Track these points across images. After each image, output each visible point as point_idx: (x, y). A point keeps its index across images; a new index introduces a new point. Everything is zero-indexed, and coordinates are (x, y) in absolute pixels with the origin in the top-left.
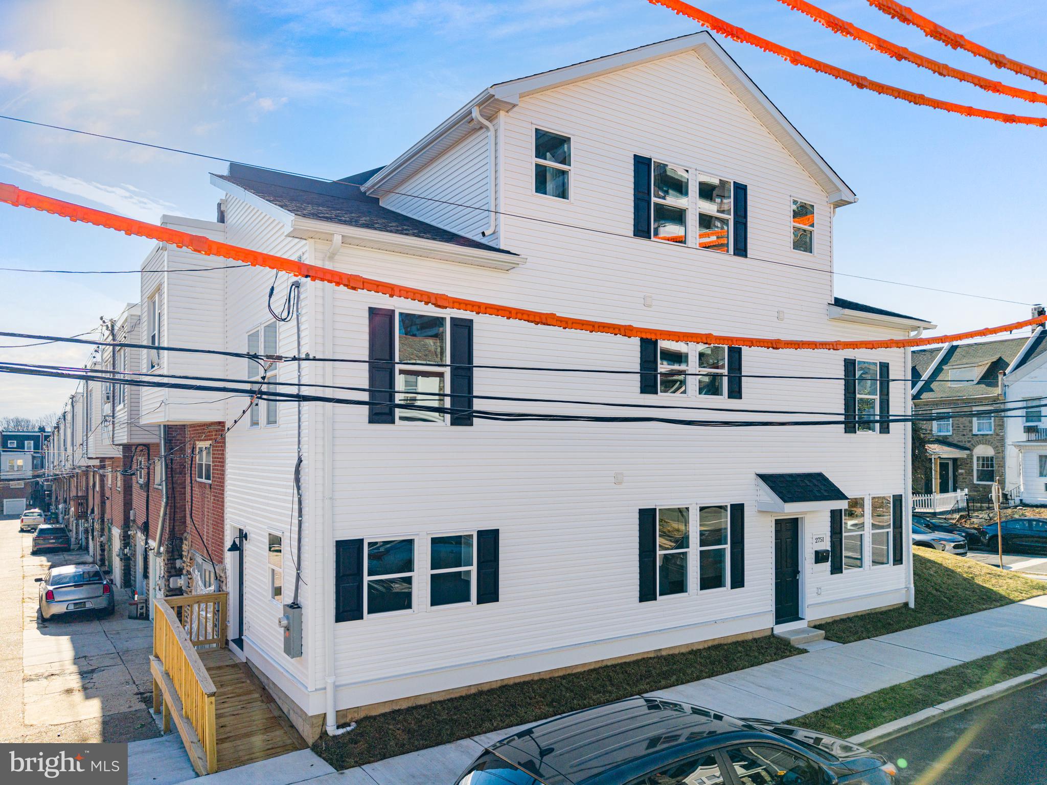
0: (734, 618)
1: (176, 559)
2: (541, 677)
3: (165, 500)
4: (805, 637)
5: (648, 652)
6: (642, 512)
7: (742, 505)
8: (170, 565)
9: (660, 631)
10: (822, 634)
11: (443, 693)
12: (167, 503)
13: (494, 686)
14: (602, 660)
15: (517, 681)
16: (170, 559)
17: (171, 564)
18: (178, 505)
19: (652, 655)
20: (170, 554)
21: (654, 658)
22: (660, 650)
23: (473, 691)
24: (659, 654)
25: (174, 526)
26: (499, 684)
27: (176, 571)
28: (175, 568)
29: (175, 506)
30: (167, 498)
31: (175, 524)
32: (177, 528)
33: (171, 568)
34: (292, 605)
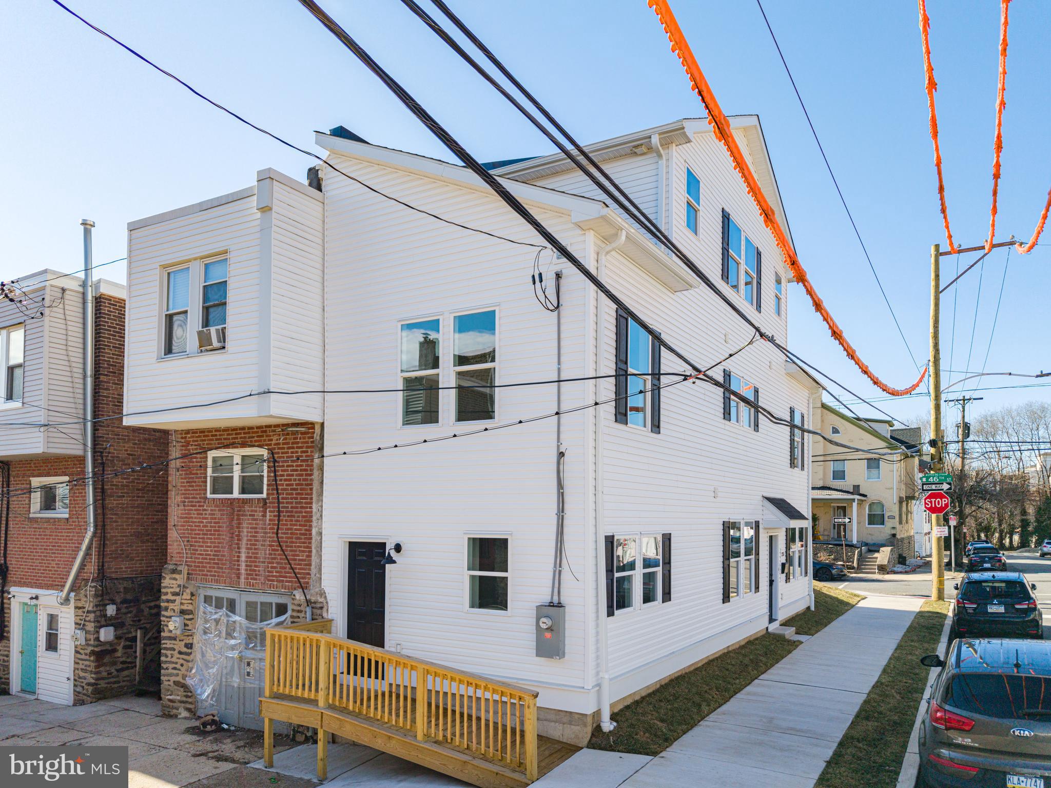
1: (106, 605)
3: (92, 529)
6: (724, 524)
8: (98, 613)
12: (95, 533)
16: (99, 605)
17: (100, 611)
18: (108, 535)
20: (100, 599)
25: (103, 562)
27: (106, 621)
28: (105, 616)
29: (104, 537)
30: (96, 526)
31: (105, 560)
32: (106, 565)
33: (101, 616)
34: (551, 605)
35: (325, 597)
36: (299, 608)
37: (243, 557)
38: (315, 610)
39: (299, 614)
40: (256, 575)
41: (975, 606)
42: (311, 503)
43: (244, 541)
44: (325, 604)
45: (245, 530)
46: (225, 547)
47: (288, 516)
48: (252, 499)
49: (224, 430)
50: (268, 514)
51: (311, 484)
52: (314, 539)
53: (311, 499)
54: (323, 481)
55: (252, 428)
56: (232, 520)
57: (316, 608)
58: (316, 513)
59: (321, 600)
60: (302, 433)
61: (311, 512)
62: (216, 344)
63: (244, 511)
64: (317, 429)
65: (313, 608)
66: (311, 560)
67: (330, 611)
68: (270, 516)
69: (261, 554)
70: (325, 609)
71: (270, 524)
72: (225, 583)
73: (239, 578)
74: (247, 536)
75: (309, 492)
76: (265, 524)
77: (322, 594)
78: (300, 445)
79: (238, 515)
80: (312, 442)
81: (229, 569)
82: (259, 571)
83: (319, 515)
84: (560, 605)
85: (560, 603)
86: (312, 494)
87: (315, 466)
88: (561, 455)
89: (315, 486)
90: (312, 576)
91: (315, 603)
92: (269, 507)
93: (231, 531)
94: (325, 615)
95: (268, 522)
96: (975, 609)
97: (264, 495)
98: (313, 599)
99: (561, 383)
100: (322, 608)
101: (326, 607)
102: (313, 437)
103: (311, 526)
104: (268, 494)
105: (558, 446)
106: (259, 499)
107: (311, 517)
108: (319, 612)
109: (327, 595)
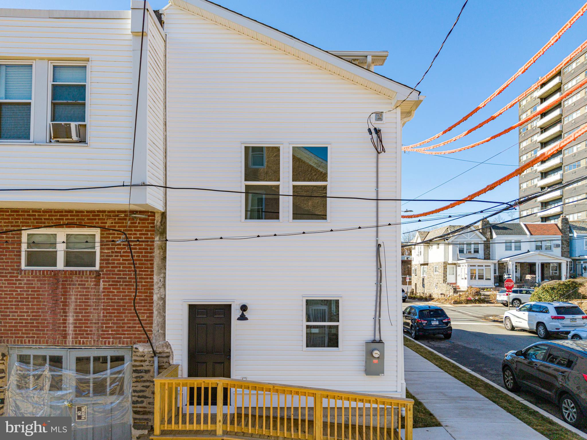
34: (374, 341)
35: (171, 348)
36: (142, 359)
37: (71, 320)
38: (160, 359)
39: (142, 363)
40: (87, 334)
41: (426, 322)
42: (153, 275)
43: (72, 307)
44: (171, 353)
45: (73, 297)
46: (47, 312)
47: (126, 285)
48: (83, 271)
49: (44, 211)
50: (102, 283)
51: (153, 260)
52: (155, 304)
53: (153, 271)
54: (165, 257)
55: (82, 212)
56: (57, 288)
57: (162, 357)
58: (157, 283)
59: (167, 350)
60: (141, 219)
61: (153, 282)
62: (75, 138)
63: (72, 281)
64: (158, 218)
65: (158, 357)
66: (152, 320)
67: (174, 358)
68: (104, 285)
69: (94, 317)
70: (171, 357)
71: (104, 292)
72: (47, 343)
73: (65, 337)
74: (76, 302)
75: (149, 266)
76: (98, 292)
77: (168, 346)
78: (139, 228)
79: (62, 284)
80: (153, 227)
81: (52, 330)
82: (91, 331)
83: (160, 284)
84: (380, 342)
85: (380, 340)
86: (152, 268)
87: (155, 245)
88: (379, 245)
89: (157, 262)
90: (154, 332)
91: (160, 353)
92: (103, 278)
93: (55, 298)
94: (171, 362)
95: (101, 290)
96: (426, 324)
97: (97, 268)
98: (158, 350)
99: (379, 201)
100: (168, 357)
101: (172, 355)
102: (153, 223)
103: (152, 293)
104: (101, 267)
105: (377, 241)
106: (91, 271)
107: (153, 285)
108: (165, 360)
109: (172, 346)
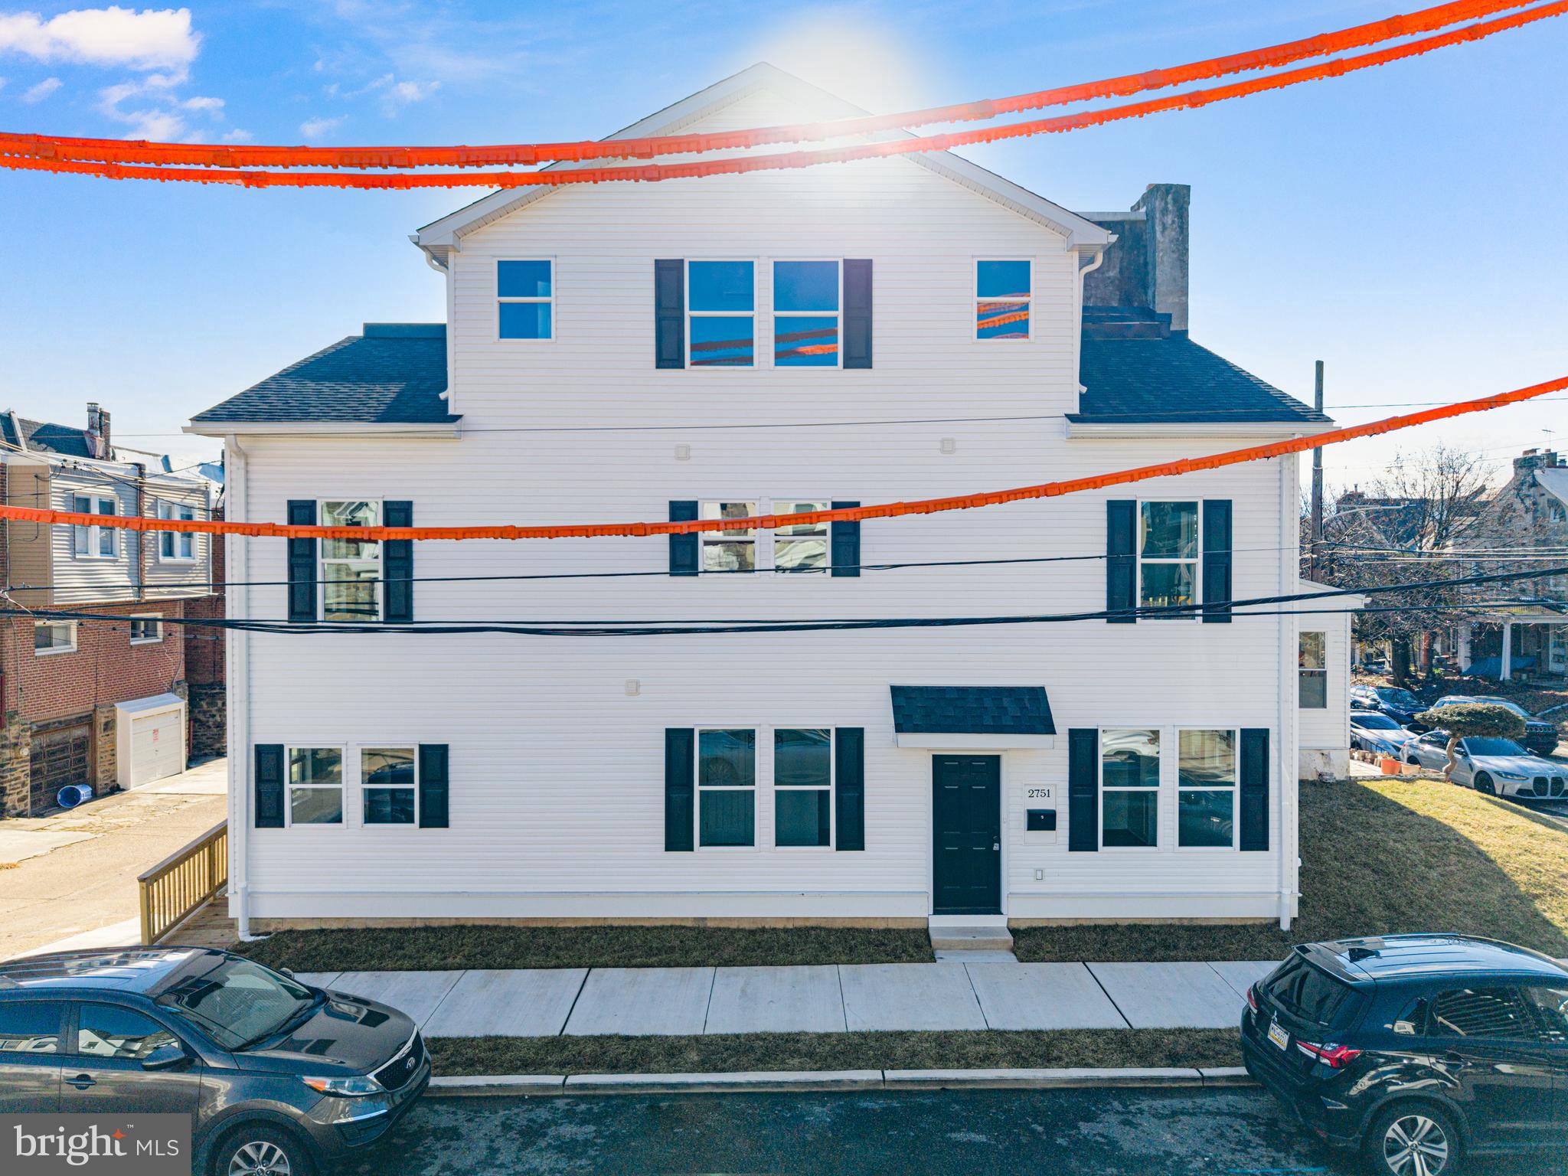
0: (842, 894)
2: (512, 924)
4: (966, 941)
5: (682, 919)
6: (670, 733)
7: (861, 730)
9: (699, 893)
10: (1007, 941)
11: (381, 921)
13: (446, 924)
14: (605, 918)
15: (477, 923)
19: (689, 924)
21: (690, 929)
22: (705, 919)
23: (419, 924)
24: (702, 925)
26: (453, 923)
